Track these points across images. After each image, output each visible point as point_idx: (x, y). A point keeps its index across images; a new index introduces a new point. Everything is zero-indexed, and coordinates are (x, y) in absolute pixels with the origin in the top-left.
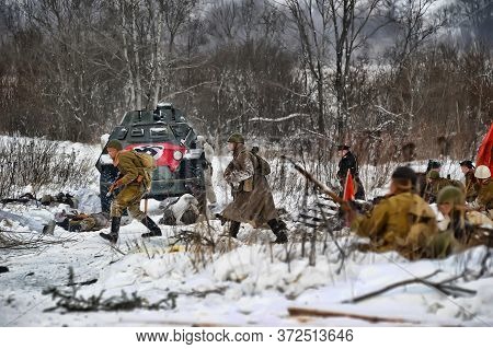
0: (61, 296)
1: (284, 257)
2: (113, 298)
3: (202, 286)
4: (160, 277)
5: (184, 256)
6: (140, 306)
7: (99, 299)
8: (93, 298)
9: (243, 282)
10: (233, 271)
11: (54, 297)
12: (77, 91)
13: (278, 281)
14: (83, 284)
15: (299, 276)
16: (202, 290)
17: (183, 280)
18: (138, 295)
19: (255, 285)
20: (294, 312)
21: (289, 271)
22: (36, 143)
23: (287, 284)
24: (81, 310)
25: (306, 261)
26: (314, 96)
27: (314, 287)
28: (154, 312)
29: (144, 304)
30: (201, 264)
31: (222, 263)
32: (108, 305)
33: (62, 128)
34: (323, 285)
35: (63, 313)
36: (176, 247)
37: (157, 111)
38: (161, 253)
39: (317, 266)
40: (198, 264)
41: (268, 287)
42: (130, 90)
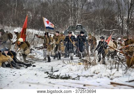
0: (49, 74)
1: (110, 68)
2: (63, 76)
3: (87, 74)
4: (76, 71)
5: (82, 66)
6: (70, 79)
7: (59, 76)
8: (58, 75)
9: (98, 74)
10: (95, 71)
11: (47, 74)
12: (56, 19)
13: (108, 75)
14: (55, 71)
15: (114, 74)
16: (87, 75)
17: (82, 72)
18: (69, 75)
19: (101, 75)
20: (112, 83)
21: (111, 72)
23: (110, 75)
24: (54, 78)
25: (116, 70)
26: (121, 25)
27: (118, 77)
28: (73, 80)
29: (71, 78)
30: (87, 68)
31: (93, 69)
32: (61, 77)
34: (120, 77)
35: (49, 79)
36: (80, 63)
37: (77, 26)
38: (76, 64)
39: (119, 71)
40: (86, 68)
41: (105, 76)
42: (70, 20)
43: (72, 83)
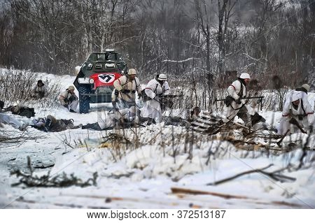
0: (22, 175)
1: (172, 153)
3: (117, 171)
4: (92, 165)
5: (107, 153)
6: (77, 185)
7: (48, 177)
8: (44, 177)
9: (144, 169)
10: (138, 162)
11: (18, 176)
12: (51, 40)
13: (167, 169)
15: (181, 166)
16: (118, 174)
17: (106, 167)
18: (75, 176)
19: (152, 171)
20: (175, 191)
21: (175, 162)
22: (23, 73)
23: (173, 171)
25: (186, 155)
26: (204, 47)
27: (191, 174)
29: (79, 182)
30: (118, 157)
31: (132, 156)
33: (42, 64)
34: (197, 173)
35: (24, 188)
36: (106, 144)
39: (193, 160)
41: (161, 173)
42: (85, 41)
43: (78, 196)
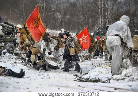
0: (78, 77)
2: (92, 79)
4: (106, 74)
6: (100, 82)
7: (89, 79)
8: (87, 78)
9: (130, 77)
10: (127, 74)
11: (76, 77)
12: (85, 20)
14: (84, 74)
16: (118, 78)
18: (99, 78)
19: (133, 78)
24: (84, 81)
28: (104, 83)
29: (101, 81)
32: (91, 80)
35: (79, 82)
36: (110, 66)
38: (106, 67)
42: (100, 21)
43: (102, 86)
